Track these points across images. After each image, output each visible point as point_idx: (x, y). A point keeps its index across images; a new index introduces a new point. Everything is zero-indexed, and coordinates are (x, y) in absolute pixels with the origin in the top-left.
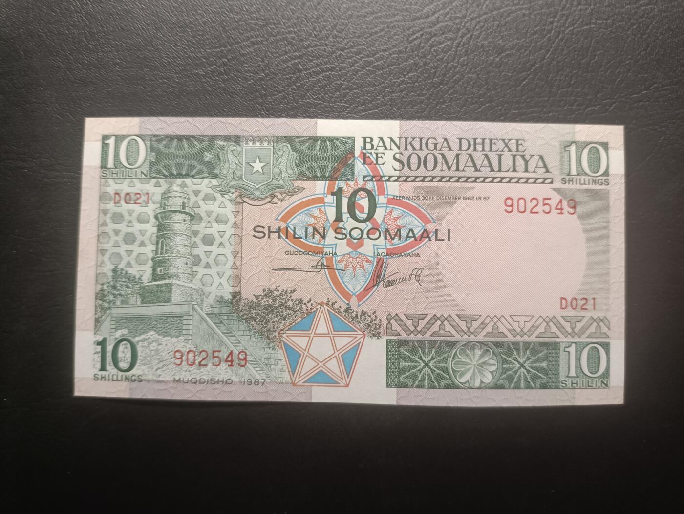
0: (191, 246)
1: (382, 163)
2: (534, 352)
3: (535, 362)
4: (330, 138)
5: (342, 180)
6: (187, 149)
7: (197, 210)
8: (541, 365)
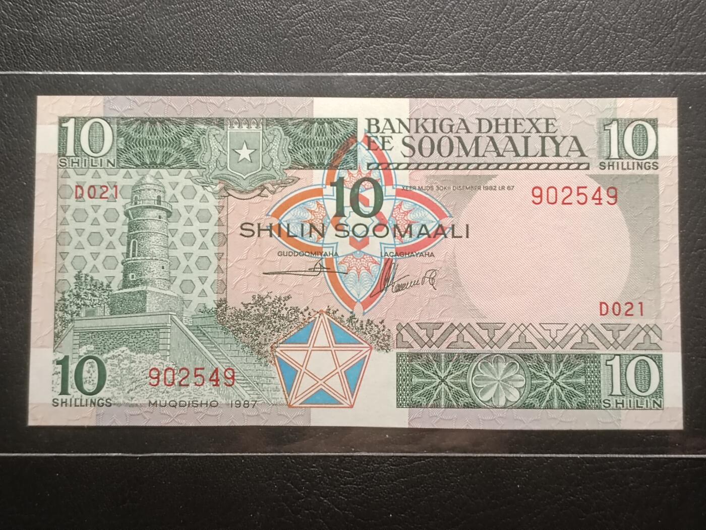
0: (168, 248)
1: (390, 148)
2: (569, 365)
3: (570, 377)
4: (328, 119)
5: (343, 169)
6: (161, 133)
7: (174, 205)
8: (578, 380)
